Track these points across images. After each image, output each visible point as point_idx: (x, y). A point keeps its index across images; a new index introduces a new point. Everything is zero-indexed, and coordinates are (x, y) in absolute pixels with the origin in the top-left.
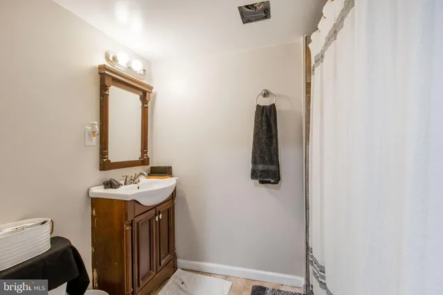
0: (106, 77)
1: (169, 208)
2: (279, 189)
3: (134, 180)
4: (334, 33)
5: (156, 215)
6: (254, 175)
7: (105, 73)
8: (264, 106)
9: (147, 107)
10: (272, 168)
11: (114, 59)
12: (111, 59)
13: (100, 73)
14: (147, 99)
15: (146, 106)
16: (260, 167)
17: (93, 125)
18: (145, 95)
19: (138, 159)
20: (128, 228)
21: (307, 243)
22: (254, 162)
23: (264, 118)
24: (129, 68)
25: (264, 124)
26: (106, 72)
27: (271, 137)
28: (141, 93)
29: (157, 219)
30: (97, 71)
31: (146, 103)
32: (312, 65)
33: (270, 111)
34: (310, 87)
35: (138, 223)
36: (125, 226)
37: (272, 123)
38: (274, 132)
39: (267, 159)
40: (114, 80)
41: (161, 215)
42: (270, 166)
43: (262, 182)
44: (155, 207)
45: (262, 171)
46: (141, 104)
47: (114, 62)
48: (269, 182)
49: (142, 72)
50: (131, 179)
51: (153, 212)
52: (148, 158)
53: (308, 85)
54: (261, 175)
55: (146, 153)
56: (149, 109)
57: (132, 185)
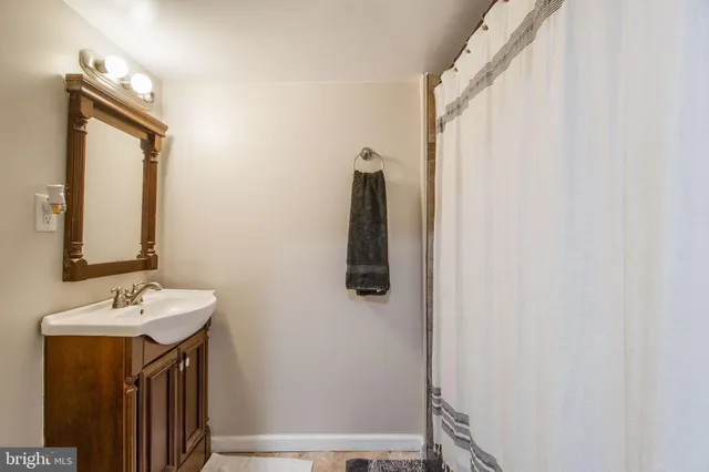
0: (83, 99)
1: (199, 346)
2: (385, 302)
3: (133, 298)
4: (487, 76)
5: (179, 362)
6: (351, 281)
7: (81, 91)
8: (366, 174)
9: (156, 162)
10: (379, 269)
11: (99, 66)
12: (91, 65)
13: (68, 91)
14: (156, 146)
15: (152, 159)
16: (362, 269)
17: (52, 191)
18: (151, 140)
19: (135, 259)
20: (131, 390)
21: (429, 382)
22: (352, 261)
23: (367, 193)
24: (125, 87)
25: (367, 201)
26: (84, 89)
27: (379, 223)
28: (145, 137)
29: (182, 369)
30: (63, 86)
31: (154, 155)
32: (438, 118)
33: (376, 181)
34: (434, 150)
35: (149, 379)
36: (125, 386)
37: (380, 200)
38: (382, 215)
39: (371, 256)
40: (98, 106)
41: (188, 360)
42: (375, 267)
43: (361, 293)
44: (176, 346)
45: (364, 276)
46: (143, 157)
47: (96, 72)
48: (374, 293)
49: (148, 97)
50: (127, 297)
51: (174, 355)
52: (156, 257)
53: (431, 147)
54: (363, 282)
55: (152, 246)
56: (159, 166)
57: (130, 308)
